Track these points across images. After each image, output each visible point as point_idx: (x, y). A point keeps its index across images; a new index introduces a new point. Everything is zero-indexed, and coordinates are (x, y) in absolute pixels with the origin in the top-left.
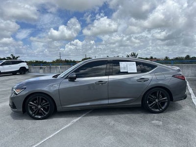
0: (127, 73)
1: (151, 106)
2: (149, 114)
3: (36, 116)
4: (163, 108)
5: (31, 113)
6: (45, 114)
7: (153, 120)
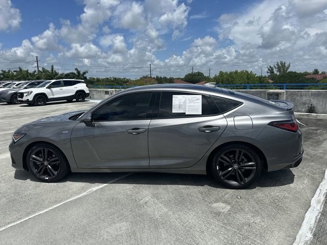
0: (182, 115)
1: (223, 176)
2: (219, 189)
3: (43, 177)
4: (247, 180)
5: (35, 171)
6: (53, 174)
7: (217, 201)
